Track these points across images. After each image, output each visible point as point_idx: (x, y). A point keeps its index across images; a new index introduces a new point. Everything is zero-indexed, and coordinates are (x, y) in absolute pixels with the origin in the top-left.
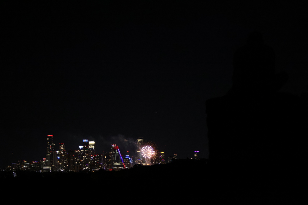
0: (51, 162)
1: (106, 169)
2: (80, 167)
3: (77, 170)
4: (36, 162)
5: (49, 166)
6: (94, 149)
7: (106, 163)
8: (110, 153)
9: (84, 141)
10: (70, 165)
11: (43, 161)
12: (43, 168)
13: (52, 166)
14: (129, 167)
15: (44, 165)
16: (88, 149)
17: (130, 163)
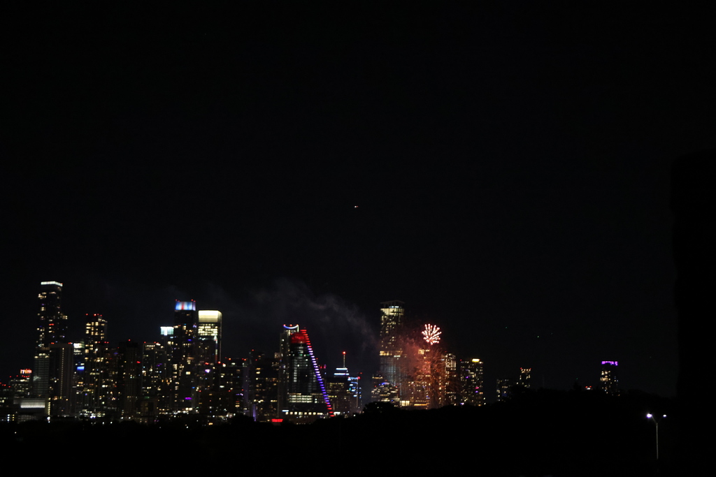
0: (51, 383)
1: (261, 417)
2: (162, 405)
3: (148, 416)
5: (43, 397)
6: (215, 339)
7: (262, 393)
8: (276, 355)
9: (181, 306)
10: (123, 396)
11: (22, 380)
12: (19, 406)
13: (56, 398)
14: (346, 411)
15: (23, 394)
16: (194, 337)
17: (351, 395)
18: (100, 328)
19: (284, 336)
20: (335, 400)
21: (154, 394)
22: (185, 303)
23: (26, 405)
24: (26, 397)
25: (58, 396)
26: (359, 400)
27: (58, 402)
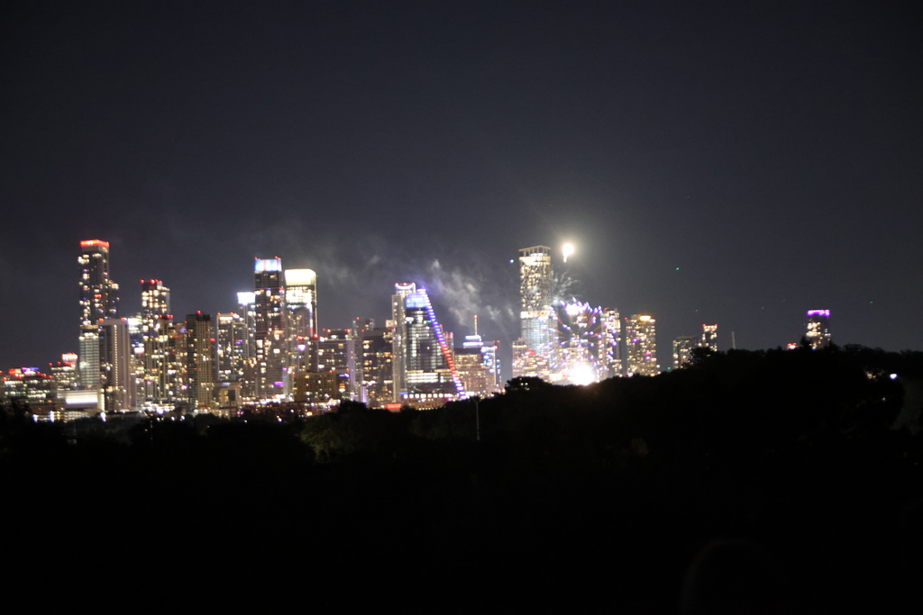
0: (103, 370)
1: (373, 401)
2: (246, 392)
3: (229, 408)
4: (30, 372)
5: (94, 388)
6: (309, 307)
7: (372, 373)
8: (388, 324)
9: (262, 266)
10: (196, 384)
11: (66, 369)
12: (63, 401)
13: (110, 389)
14: (481, 390)
15: (69, 386)
16: (282, 304)
17: (486, 370)
18: (161, 298)
19: (398, 299)
20: (466, 377)
21: (234, 379)
22: (268, 262)
23: (73, 399)
24: (72, 389)
25: (114, 385)
26: (498, 376)
27: (113, 394)
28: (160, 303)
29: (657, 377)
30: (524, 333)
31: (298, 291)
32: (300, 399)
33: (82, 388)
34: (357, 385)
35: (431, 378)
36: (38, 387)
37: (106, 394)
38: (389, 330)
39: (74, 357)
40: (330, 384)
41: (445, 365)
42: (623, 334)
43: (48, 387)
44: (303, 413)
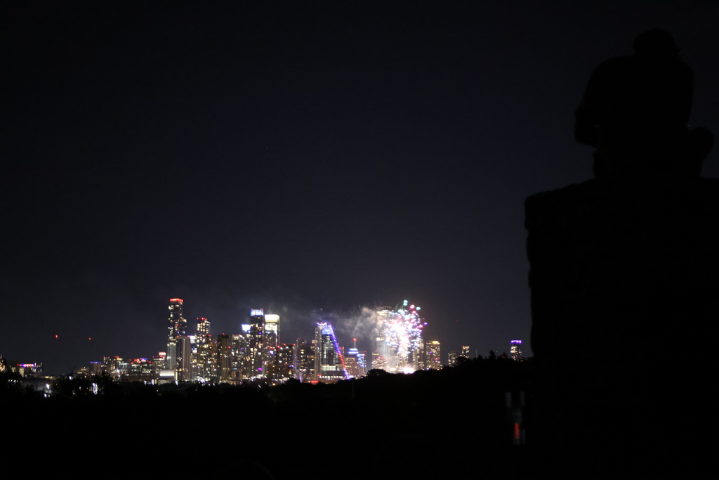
0: (177, 361)
1: (305, 379)
2: (244, 373)
3: (236, 380)
4: (144, 360)
5: (173, 369)
6: (276, 333)
7: (305, 365)
8: (313, 341)
9: (254, 313)
10: (221, 368)
11: (160, 359)
12: (158, 375)
13: (180, 370)
14: (356, 375)
15: (161, 368)
16: (263, 332)
17: (359, 365)
18: (206, 327)
19: (318, 330)
20: (349, 368)
21: (239, 366)
22: (257, 311)
23: (163, 374)
24: (163, 369)
25: (182, 368)
26: (365, 368)
27: (182, 372)
28: (205, 329)
29: (440, 370)
30: (378, 348)
31: (271, 325)
32: (270, 377)
33: (167, 369)
34: (297, 371)
35: (333, 368)
36: (148, 368)
37: (178, 372)
38: (313, 345)
39: (165, 354)
40: (284, 370)
41: (340, 362)
42: (425, 349)
43: (152, 368)
44: (271, 384)
